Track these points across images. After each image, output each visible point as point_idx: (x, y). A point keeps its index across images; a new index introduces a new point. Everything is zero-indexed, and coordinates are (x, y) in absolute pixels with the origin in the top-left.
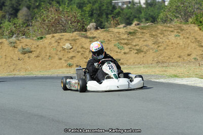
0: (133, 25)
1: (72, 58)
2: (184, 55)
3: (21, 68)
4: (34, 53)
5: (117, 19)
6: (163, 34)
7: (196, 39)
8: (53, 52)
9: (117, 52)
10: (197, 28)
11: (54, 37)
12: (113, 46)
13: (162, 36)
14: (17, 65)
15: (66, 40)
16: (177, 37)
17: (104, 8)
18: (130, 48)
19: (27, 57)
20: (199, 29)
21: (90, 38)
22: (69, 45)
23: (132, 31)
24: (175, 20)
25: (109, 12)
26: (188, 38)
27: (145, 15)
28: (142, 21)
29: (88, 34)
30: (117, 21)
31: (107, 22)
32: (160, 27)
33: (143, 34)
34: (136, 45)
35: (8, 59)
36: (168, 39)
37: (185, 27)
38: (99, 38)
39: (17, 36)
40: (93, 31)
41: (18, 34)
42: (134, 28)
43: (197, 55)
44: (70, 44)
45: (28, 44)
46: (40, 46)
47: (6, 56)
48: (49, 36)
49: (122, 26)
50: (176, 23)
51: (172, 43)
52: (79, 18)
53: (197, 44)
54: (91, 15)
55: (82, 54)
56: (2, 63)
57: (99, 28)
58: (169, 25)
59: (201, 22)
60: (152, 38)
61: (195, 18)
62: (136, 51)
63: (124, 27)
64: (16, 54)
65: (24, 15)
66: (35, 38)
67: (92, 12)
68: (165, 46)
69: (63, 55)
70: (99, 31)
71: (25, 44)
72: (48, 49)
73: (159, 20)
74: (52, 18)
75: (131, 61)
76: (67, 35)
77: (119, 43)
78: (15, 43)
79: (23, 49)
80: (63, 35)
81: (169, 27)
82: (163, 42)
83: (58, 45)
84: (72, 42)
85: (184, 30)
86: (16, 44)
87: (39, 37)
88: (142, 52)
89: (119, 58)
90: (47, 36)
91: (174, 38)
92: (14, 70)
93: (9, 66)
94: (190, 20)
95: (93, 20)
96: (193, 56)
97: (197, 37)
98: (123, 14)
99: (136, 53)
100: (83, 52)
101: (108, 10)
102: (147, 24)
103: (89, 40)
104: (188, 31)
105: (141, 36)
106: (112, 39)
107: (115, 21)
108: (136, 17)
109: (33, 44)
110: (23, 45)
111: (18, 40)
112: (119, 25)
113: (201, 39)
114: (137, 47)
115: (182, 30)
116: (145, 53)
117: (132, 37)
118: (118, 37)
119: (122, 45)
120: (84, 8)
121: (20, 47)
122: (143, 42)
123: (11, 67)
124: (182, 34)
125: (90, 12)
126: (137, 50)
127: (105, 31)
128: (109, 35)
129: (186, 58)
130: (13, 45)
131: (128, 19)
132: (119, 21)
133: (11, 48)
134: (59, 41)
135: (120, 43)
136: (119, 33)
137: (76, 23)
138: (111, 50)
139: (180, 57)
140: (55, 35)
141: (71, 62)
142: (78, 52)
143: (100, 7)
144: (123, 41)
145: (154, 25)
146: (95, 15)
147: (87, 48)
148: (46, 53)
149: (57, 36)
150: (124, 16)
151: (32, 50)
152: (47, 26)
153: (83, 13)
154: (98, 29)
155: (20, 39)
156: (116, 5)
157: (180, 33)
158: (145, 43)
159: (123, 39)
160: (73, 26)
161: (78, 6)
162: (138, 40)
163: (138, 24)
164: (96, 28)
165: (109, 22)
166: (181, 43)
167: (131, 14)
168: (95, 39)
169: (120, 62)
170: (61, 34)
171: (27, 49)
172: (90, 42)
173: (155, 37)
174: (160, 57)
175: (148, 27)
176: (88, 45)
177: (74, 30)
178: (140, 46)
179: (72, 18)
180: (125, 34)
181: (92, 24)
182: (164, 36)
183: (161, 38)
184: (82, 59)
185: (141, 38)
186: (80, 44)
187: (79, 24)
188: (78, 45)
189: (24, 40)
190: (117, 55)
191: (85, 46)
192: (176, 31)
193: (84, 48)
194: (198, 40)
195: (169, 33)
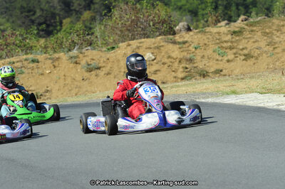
0: (239, 21)
1: (156, 72)
3: (87, 91)
4: (104, 69)
6: (281, 31)
11: (129, 45)
12: (211, 52)
13: (278, 34)
14: (80, 87)
15: (146, 48)
18: (235, 54)
19: (93, 76)
21: (179, 43)
22: (151, 55)
23: (237, 30)
29: (177, 38)
30: (217, 17)
32: (275, 21)
33: (253, 33)
34: (243, 49)
35: (69, 81)
38: (193, 43)
39: (79, 48)
40: (183, 33)
41: (82, 45)
42: (239, 25)
44: (152, 53)
45: (94, 58)
46: (111, 60)
47: (65, 76)
48: (123, 45)
49: (223, 23)
55: (169, 66)
56: (60, 86)
57: (192, 28)
60: (265, 38)
62: (244, 57)
63: (227, 24)
64: (79, 72)
66: (104, 49)
67: (216, 3)
68: (283, 47)
70: (191, 33)
71: (90, 57)
72: (122, 63)
73: (276, 11)
74: (128, 19)
76: (148, 42)
77: (219, 47)
78: (77, 57)
79: (89, 65)
80: (143, 42)
82: (280, 42)
84: (156, 51)
86: (78, 59)
87: (109, 47)
88: (252, 57)
89: (221, 68)
90: (121, 44)
92: (76, 94)
93: (70, 90)
99: (244, 60)
100: (171, 64)
102: (259, 18)
103: (178, 46)
105: (249, 36)
106: (210, 43)
107: (214, 18)
109: (101, 57)
110: (88, 59)
111: (81, 53)
112: (219, 22)
114: (245, 52)
116: (257, 59)
117: (237, 38)
118: (219, 40)
119: (224, 50)
121: (83, 62)
122: (253, 44)
123: (73, 91)
126: (245, 55)
127: (199, 32)
128: (205, 37)
130: (74, 60)
132: (219, 17)
133: (72, 65)
135: (222, 47)
136: (219, 33)
137: (161, 24)
138: (209, 58)
140: (131, 42)
142: (164, 64)
144: (225, 45)
145: (267, 19)
147: (175, 57)
148: (120, 68)
149: (135, 43)
151: (100, 65)
152: (121, 31)
154: (190, 30)
155: (84, 50)
158: (256, 45)
159: (226, 42)
160: (156, 28)
162: (246, 41)
163: (246, 20)
165: (205, 19)
168: (187, 45)
169: (222, 73)
170: (140, 41)
171: (93, 64)
172: (180, 48)
173: (270, 35)
174: (277, 63)
175: (258, 22)
176: (177, 52)
177: (158, 34)
178: (248, 50)
179: (154, 17)
180: (227, 34)
181: (181, 24)
182: (282, 33)
183: (277, 37)
184: (169, 73)
185: (250, 38)
186: (166, 52)
187: (165, 26)
188: (163, 54)
189: (89, 53)
190: (217, 64)
191: (174, 55)
193: (172, 58)
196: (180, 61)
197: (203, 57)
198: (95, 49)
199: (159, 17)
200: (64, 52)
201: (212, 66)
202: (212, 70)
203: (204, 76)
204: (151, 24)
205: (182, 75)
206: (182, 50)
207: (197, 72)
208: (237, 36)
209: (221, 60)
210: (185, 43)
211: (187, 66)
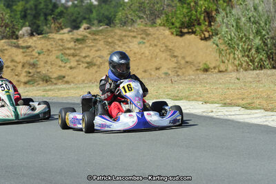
0: (82, 29)
2: (151, 70)
5: (60, 21)
6: (123, 41)
7: (166, 46)
9: (60, 66)
10: (167, 32)
12: (54, 58)
13: (120, 44)
16: (141, 45)
17: (42, 6)
18: (77, 61)
20: (170, 33)
21: (23, 48)
23: (79, 37)
24: (139, 21)
25: (48, 11)
26: (156, 45)
27: (97, 15)
28: (93, 24)
29: (20, 42)
30: (60, 24)
31: (46, 25)
32: (118, 31)
33: (95, 42)
34: (85, 57)
36: (129, 47)
37: (151, 30)
38: (36, 48)
40: (27, 38)
42: (82, 33)
43: (169, 69)
49: (66, 30)
50: (139, 25)
51: (135, 53)
52: (7, 21)
53: (169, 53)
54: (24, 17)
55: (12, 70)
57: (34, 34)
58: (130, 28)
59: (173, 24)
60: (108, 47)
61: (165, 18)
62: (86, 65)
63: (70, 31)
67: (25, 12)
70: (34, 38)
73: (117, 21)
75: (80, 78)
77: (62, 54)
81: (130, 31)
85: (149, 34)
88: (95, 65)
89: (64, 75)
91: (136, 46)
94: (159, 21)
95: (27, 23)
96: (164, 70)
97: (168, 44)
98: (68, 15)
99: (86, 67)
100: (14, 68)
101: (47, 9)
102: (101, 28)
103: (21, 50)
104: (155, 36)
105: (92, 44)
106: (53, 49)
107: (57, 25)
108: (85, 18)
112: (62, 29)
113: (174, 47)
114: (88, 60)
115: (148, 35)
116: (99, 67)
117: (80, 46)
118: (62, 46)
119: (67, 57)
120: (14, 7)
122: (95, 52)
124: (148, 41)
125: (23, 13)
126: (88, 63)
127: (43, 37)
128: (48, 43)
129: (153, 73)
131: (74, 21)
132: (62, 24)
135: (64, 54)
136: (62, 40)
137: (4, 28)
138: (52, 64)
139: (145, 71)
142: (7, 67)
143: (36, 6)
144: (68, 52)
145: (109, 29)
146: (29, 16)
147: (18, 61)
150: (68, 17)
153: (12, 14)
156: (58, 3)
157: (145, 39)
158: (98, 54)
159: (69, 49)
161: (6, 4)
162: (89, 49)
163: (88, 28)
164: (32, 35)
165: (48, 25)
166: (147, 52)
167: (79, 14)
168: (30, 49)
169: (65, 79)
172: (23, 52)
173: (112, 45)
175: (101, 31)
176: (20, 57)
177: (1, 37)
178: (91, 58)
180: (70, 42)
181: (25, 29)
182: (124, 44)
183: (119, 47)
184: (12, 76)
185: (92, 46)
186: (10, 56)
187: (8, 29)
188: (6, 57)
190: (60, 70)
191: (17, 59)
192: (139, 36)
193: (16, 62)
194: (170, 48)
195: (130, 39)
196: (23, 66)
197: (46, 62)
199: (2, 20)
201: (55, 73)
202: (55, 75)
203: (47, 81)
205: (26, 79)
206: (25, 54)
207: (39, 77)
208: (80, 44)
209: (64, 67)
210: (28, 47)
211: (30, 71)
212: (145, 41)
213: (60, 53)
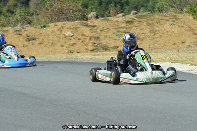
0: (131, 14)
1: (73, 45)
2: (178, 43)
4: (38, 40)
6: (159, 23)
7: (190, 27)
8: (56, 39)
10: (191, 17)
11: (56, 25)
12: (112, 34)
13: (158, 25)
14: (21, 51)
15: (68, 28)
16: (172, 26)
19: (30, 44)
20: (193, 18)
21: (90, 26)
22: (71, 33)
23: (130, 20)
24: (171, 9)
26: (182, 26)
29: (89, 22)
31: (107, 11)
33: (141, 23)
37: (179, 16)
38: (99, 26)
39: (22, 25)
40: (93, 20)
41: (23, 22)
42: (132, 17)
43: (191, 43)
44: (72, 32)
45: (32, 32)
46: (43, 34)
48: (52, 25)
49: (120, 15)
50: (172, 12)
51: (168, 32)
52: (80, 8)
53: (191, 32)
55: (82, 41)
59: (195, 12)
60: (149, 27)
61: (190, 8)
63: (123, 16)
64: (21, 41)
65: (35, 4)
66: (39, 26)
68: (160, 34)
69: (65, 42)
70: (99, 20)
71: (29, 31)
72: (51, 37)
73: (156, 9)
74: (55, 7)
76: (69, 24)
77: (117, 31)
78: (20, 30)
79: (28, 36)
80: (65, 24)
81: (165, 16)
82: (159, 30)
83: (60, 33)
84: (74, 30)
85: (178, 19)
86: (20, 32)
87: (42, 25)
88: (139, 39)
89: (118, 45)
90: (50, 24)
91: (169, 27)
94: (185, 10)
95: (94, 10)
96: (187, 44)
97: (191, 25)
98: (131, 3)
100: (84, 40)
102: (145, 14)
103: (89, 28)
104: (182, 20)
105: (138, 25)
106: (111, 28)
107: (114, 11)
109: (37, 32)
110: (27, 32)
111: (23, 28)
112: (118, 14)
113: (195, 27)
115: (177, 19)
116: (142, 41)
117: (130, 26)
118: (117, 26)
119: (121, 33)
121: (24, 34)
122: (140, 30)
124: (177, 23)
125: (100, 2)
127: (104, 20)
128: (108, 24)
129: (180, 46)
130: (18, 32)
132: (118, 11)
133: (16, 36)
134: (61, 29)
135: (119, 31)
136: (117, 21)
138: (110, 38)
139: (174, 44)
140: (57, 23)
141: (72, 49)
142: (79, 39)
144: (121, 30)
145: (151, 14)
146: (103, 4)
147: (87, 35)
148: (49, 40)
149: (60, 24)
151: (36, 37)
152: (50, 15)
154: (98, 18)
155: (25, 26)
158: (142, 31)
159: (122, 27)
160: (75, 15)
162: (136, 28)
163: (136, 14)
164: (97, 17)
166: (176, 31)
168: (96, 28)
169: (118, 48)
170: (63, 22)
171: (31, 36)
172: (91, 30)
173: (152, 25)
174: (156, 45)
175: (145, 16)
176: (88, 32)
177: (75, 19)
178: (137, 34)
179: (74, 7)
180: (123, 23)
181: (92, 13)
182: (160, 25)
183: (157, 27)
184: (82, 46)
186: (81, 32)
188: (79, 33)
189: (28, 28)
190: (115, 42)
191: (86, 34)
192: (171, 20)
193: (85, 36)
194: (192, 28)
195: (164, 21)
196: (90, 39)
197: (106, 37)
198: (32, 26)
199: (77, 7)
200: (11, 26)
201: (112, 44)
202: (112, 46)
203: (106, 50)
204: (71, 12)
205: (91, 48)
206: (92, 31)
207: (101, 47)
208: (129, 24)
209: (118, 40)
210: (94, 26)
211: (95, 42)
212: (175, 23)
213: (116, 31)
